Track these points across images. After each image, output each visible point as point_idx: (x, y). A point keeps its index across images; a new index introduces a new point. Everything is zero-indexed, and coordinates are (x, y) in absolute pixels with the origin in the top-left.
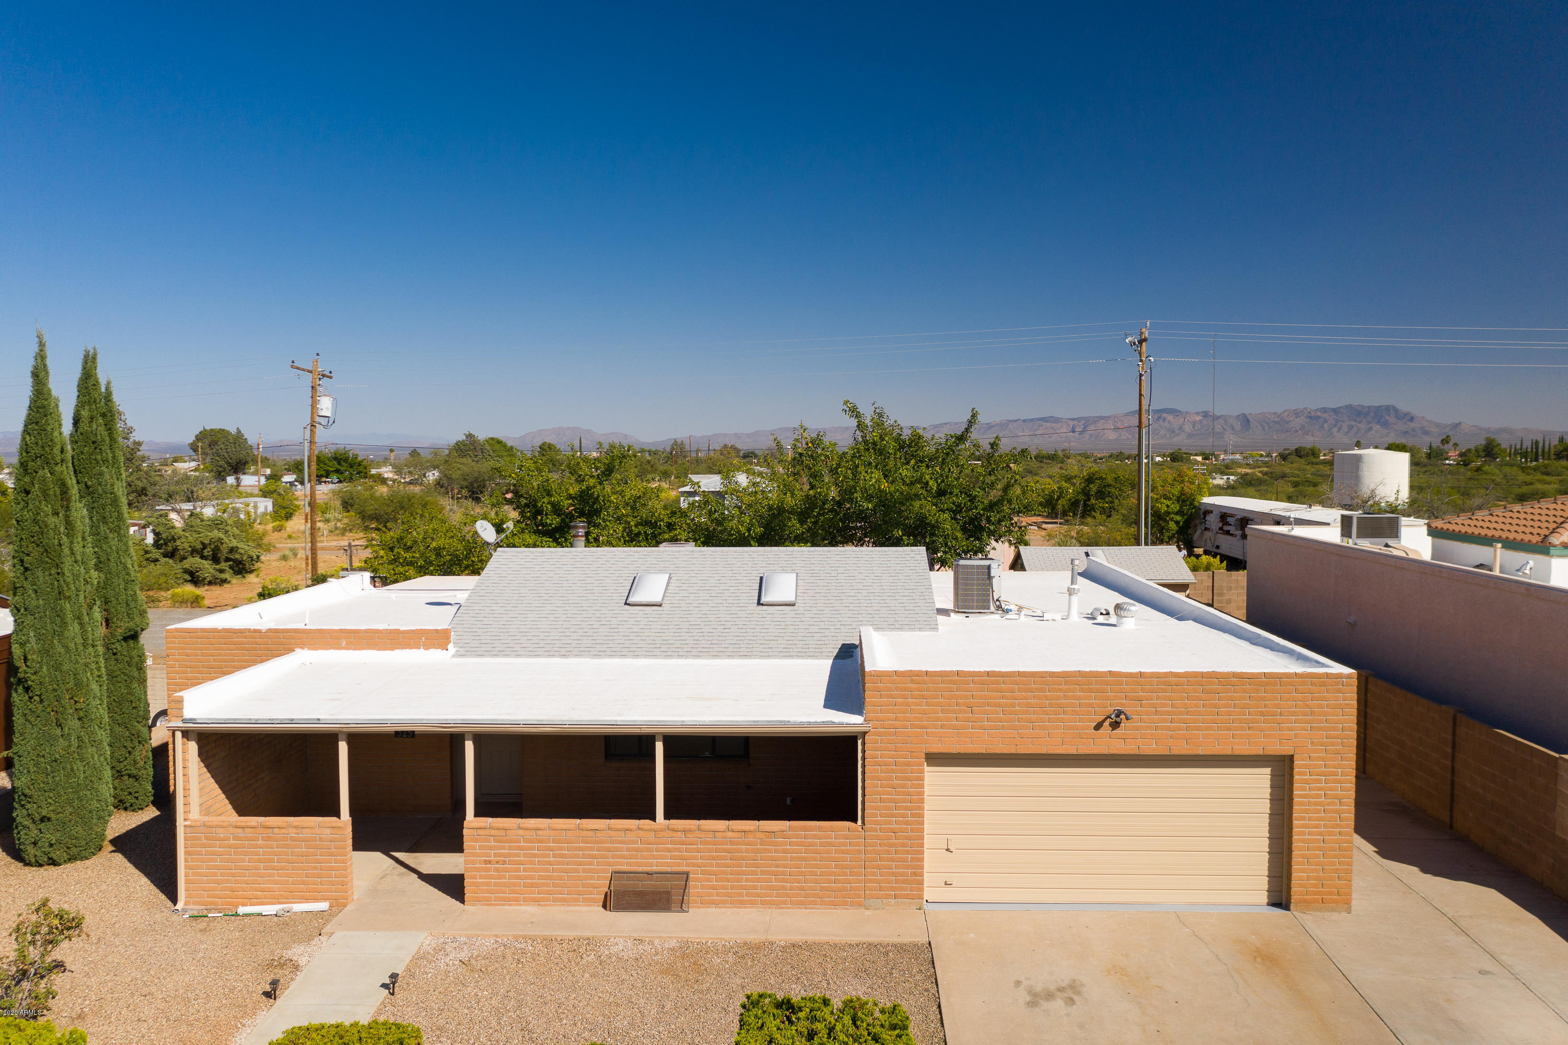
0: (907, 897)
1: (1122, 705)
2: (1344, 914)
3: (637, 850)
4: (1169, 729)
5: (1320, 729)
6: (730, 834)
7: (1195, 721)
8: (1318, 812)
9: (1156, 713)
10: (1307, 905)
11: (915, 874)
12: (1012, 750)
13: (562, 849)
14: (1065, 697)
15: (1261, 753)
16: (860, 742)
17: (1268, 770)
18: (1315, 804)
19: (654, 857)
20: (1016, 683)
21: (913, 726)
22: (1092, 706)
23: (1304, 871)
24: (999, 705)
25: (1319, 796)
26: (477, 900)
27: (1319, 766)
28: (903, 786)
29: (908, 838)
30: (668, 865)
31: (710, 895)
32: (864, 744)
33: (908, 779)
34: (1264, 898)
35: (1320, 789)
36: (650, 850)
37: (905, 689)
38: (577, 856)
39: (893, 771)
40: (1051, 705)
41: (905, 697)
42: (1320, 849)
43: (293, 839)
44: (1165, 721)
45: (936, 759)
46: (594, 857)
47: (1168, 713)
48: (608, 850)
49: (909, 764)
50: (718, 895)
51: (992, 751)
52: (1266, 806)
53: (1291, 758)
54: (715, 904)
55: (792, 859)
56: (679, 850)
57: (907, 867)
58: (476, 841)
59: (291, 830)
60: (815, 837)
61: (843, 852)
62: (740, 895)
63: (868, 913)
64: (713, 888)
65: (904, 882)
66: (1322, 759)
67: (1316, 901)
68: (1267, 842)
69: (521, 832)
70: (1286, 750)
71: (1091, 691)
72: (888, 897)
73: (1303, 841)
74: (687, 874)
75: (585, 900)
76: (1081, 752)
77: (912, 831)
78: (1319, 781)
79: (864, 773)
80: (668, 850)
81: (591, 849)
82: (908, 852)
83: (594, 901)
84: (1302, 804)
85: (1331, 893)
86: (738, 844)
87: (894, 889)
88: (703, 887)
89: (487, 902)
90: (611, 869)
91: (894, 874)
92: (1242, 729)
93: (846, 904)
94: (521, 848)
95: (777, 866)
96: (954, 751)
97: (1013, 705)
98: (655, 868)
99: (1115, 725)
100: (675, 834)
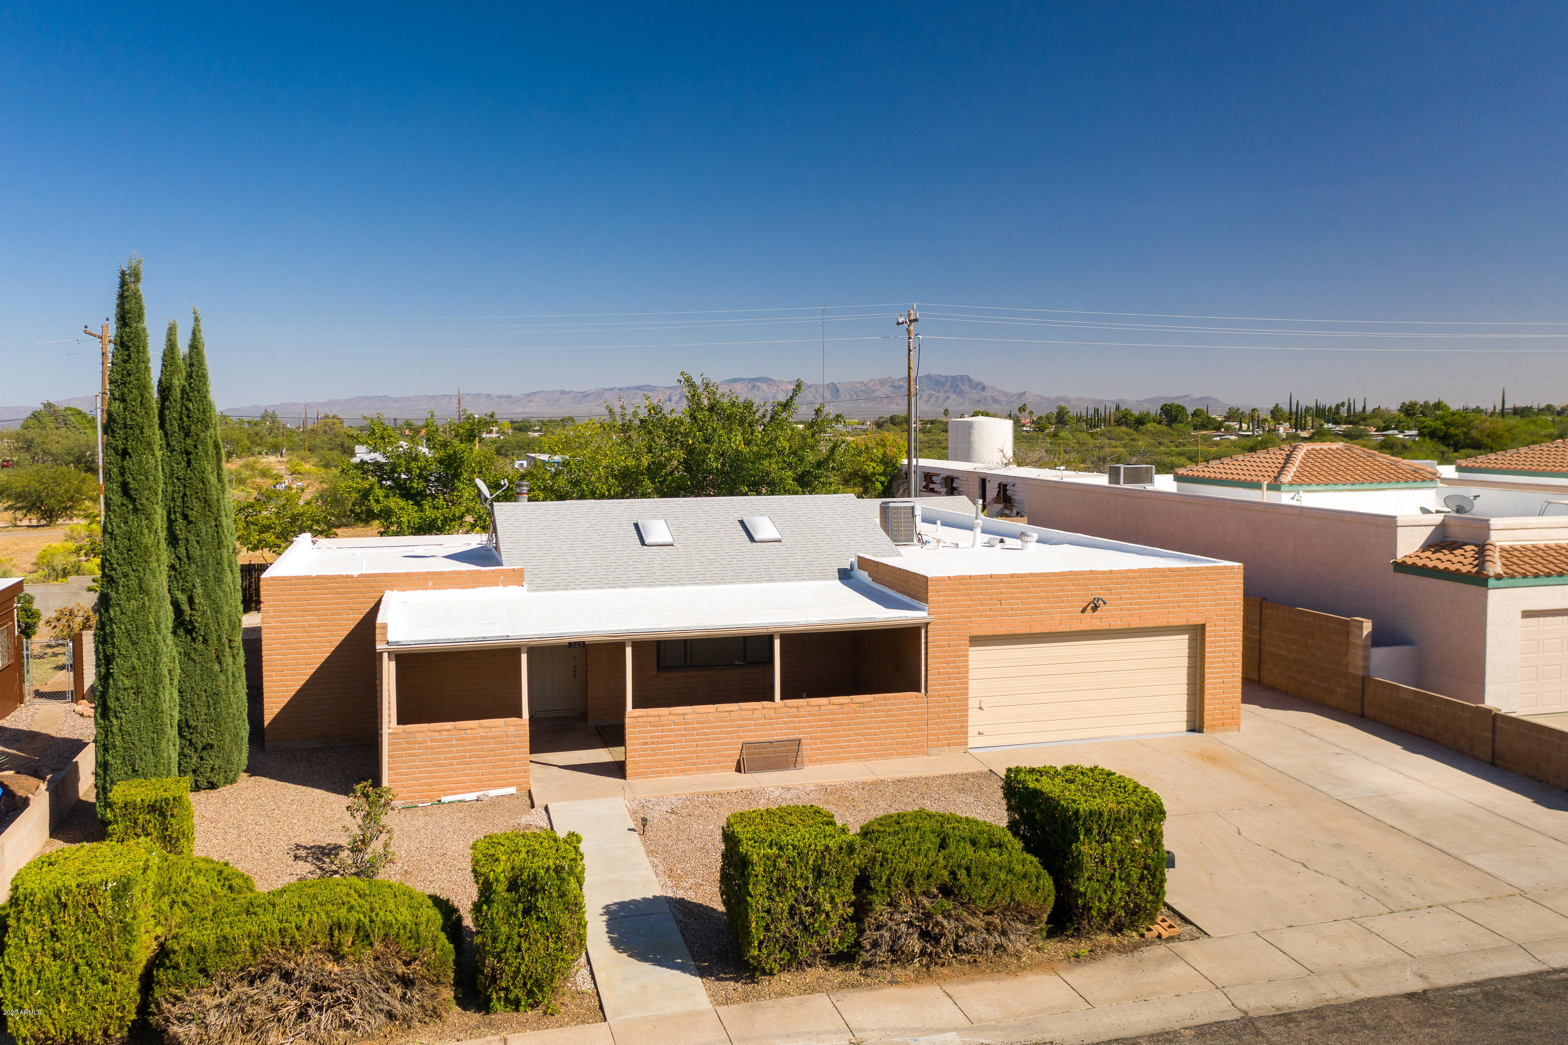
0: (956, 744)
1: (1099, 594)
2: (1236, 732)
3: (761, 725)
4: (1129, 610)
5: (1221, 605)
6: (831, 707)
7: (1145, 603)
8: (1220, 662)
9: (1121, 599)
10: (1214, 727)
11: (962, 727)
12: (1027, 631)
13: (703, 728)
14: (1062, 590)
15: (1185, 623)
16: (923, 631)
17: (1187, 637)
18: (1219, 657)
19: (775, 729)
20: (1029, 582)
21: (961, 617)
22: (1079, 596)
23: (1212, 704)
24: (1018, 598)
25: (1220, 652)
26: (637, 775)
27: (1220, 631)
28: (954, 662)
29: (958, 700)
30: (785, 734)
31: (816, 755)
32: (926, 632)
33: (958, 656)
34: (1184, 726)
35: (1221, 646)
36: (771, 724)
37: (956, 590)
38: (716, 733)
39: (947, 651)
40: (1053, 597)
41: (955, 595)
42: (1221, 688)
43: (482, 737)
44: (1126, 604)
45: (977, 641)
46: (729, 732)
47: (1128, 598)
48: (740, 726)
49: (958, 645)
50: (822, 754)
51: (1014, 632)
52: (1185, 662)
53: (1203, 627)
54: (820, 761)
55: (876, 722)
56: (793, 722)
57: (957, 722)
58: (636, 727)
59: (481, 730)
60: (893, 704)
61: (913, 714)
62: (838, 753)
63: (931, 758)
64: (819, 749)
65: (955, 733)
66: (1222, 625)
67: (1219, 725)
68: (1186, 687)
69: (671, 717)
70: (1199, 620)
71: (1079, 585)
72: (943, 745)
73: (1211, 683)
74: (800, 740)
75: (722, 767)
76: (1073, 629)
77: (960, 695)
78: (1220, 641)
79: (926, 654)
80: (785, 723)
81: (727, 727)
82: (957, 711)
83: (729, 767)
84: (1211, 657)
85: (1228, 719)
86: (837, 714)
87: (948, 739)
88: (811, 749)
89: (645, 775)
90: (741, 741)
91: (948, 728)
92: (1174, 607)
93: (914, 753)
94: (671, 730)
95: (866, 729)
96: (989, 634)
97: (1028, 598)
98: (776, 738)
99: (1095, 608)
100: (791, 710)
